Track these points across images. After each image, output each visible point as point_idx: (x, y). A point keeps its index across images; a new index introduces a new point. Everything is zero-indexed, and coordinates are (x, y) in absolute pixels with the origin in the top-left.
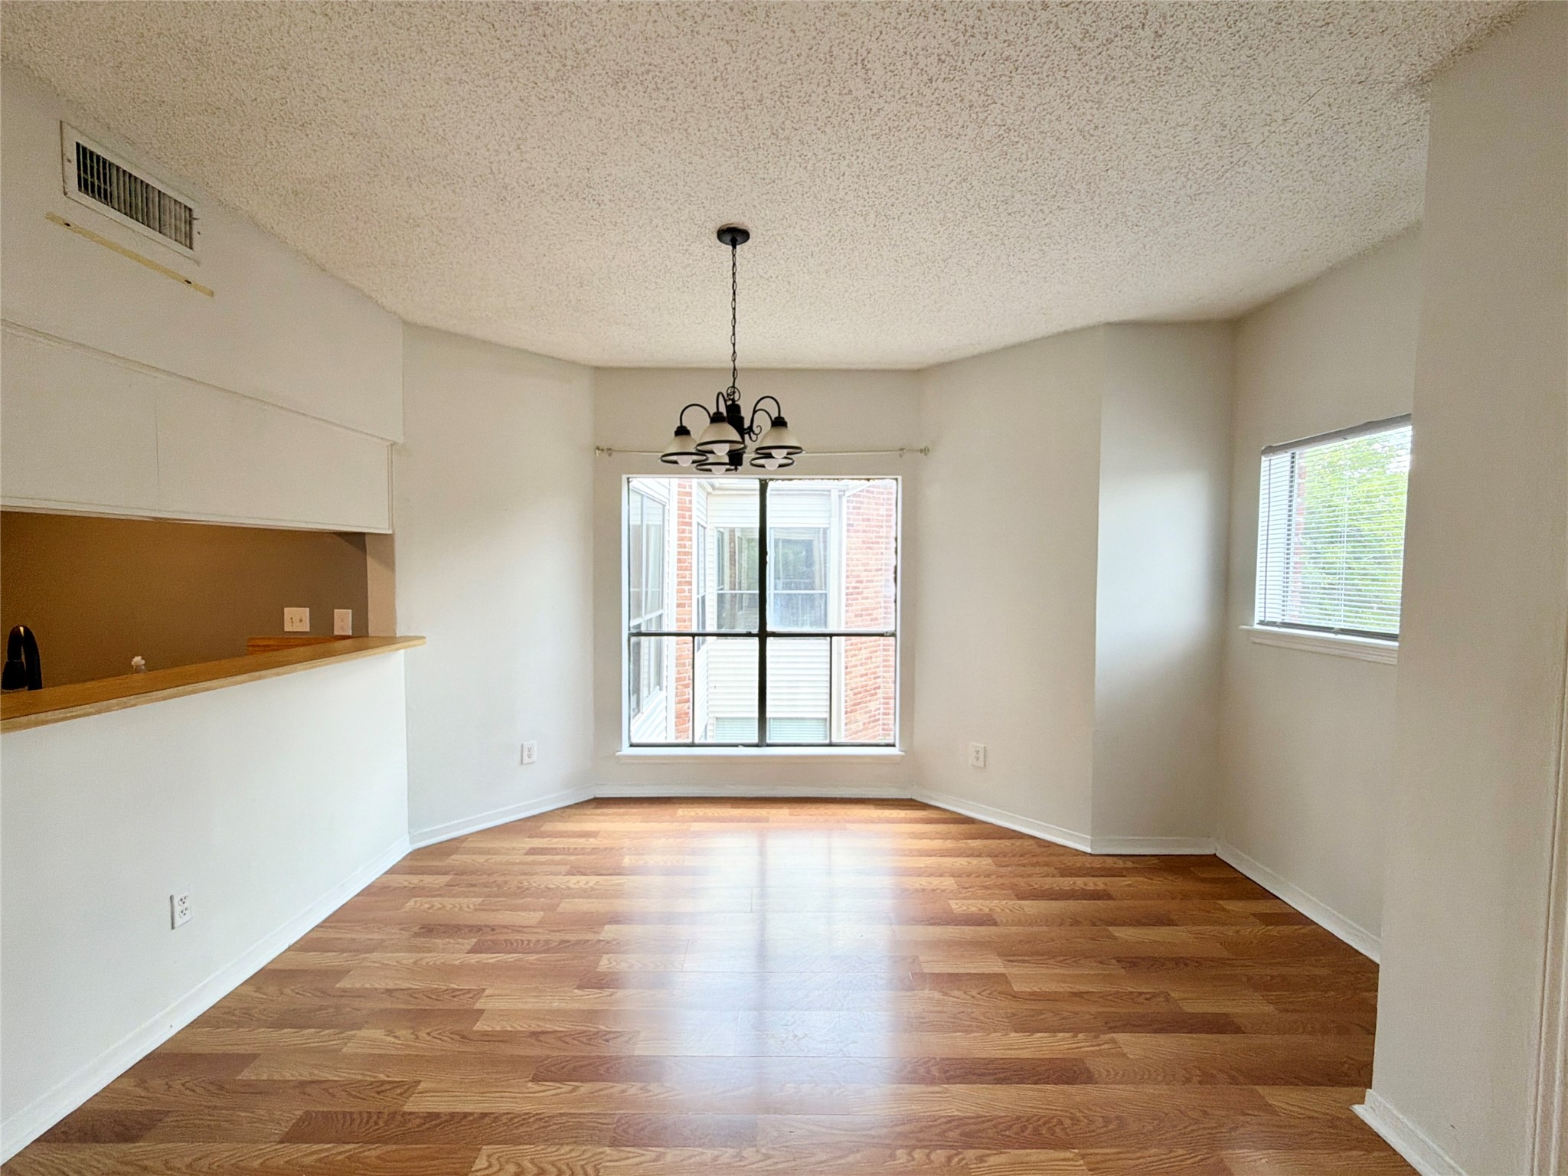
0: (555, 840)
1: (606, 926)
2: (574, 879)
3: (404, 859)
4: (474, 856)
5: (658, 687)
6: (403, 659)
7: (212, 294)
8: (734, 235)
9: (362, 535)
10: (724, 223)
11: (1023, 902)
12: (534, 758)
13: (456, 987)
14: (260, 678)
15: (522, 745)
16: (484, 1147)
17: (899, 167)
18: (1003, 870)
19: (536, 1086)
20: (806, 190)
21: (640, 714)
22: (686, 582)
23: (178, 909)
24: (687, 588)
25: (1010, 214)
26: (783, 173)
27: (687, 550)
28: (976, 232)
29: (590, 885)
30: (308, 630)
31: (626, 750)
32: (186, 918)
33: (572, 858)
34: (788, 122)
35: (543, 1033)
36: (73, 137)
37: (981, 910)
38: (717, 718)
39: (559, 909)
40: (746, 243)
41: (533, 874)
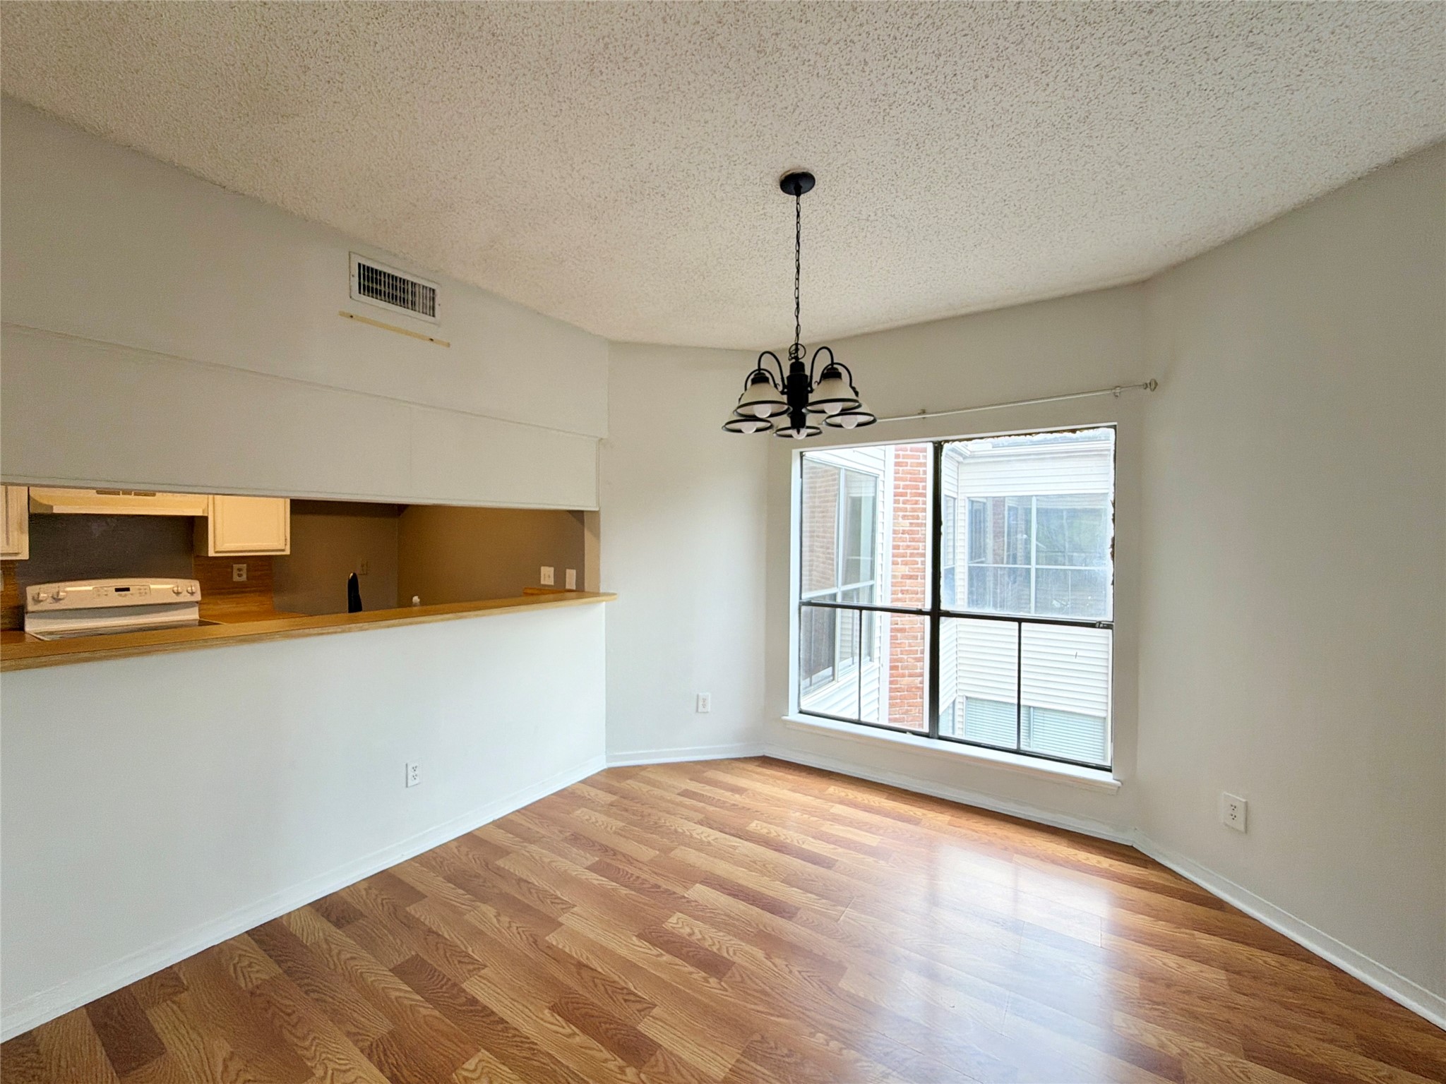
0: (708, 787)
1: (697, 885)
2: (700, 829)
3: (598, 774)
4: (641, 784)
5: (869, 658)
6: (604, 610)
7: (449, 345)
8: (796, 183)
9: (582, 512)
10: (780, 174)
11: (1251, 1065)
12: (709, 708)
13: (559, 895)
14: (461, 618)
15: (698, 696)
16: (483, 1051)
17: (930, 21)
18: (1241, 999)
19: (549, 1015)
20: (837, 101)
21: (834, 682)
22: (918, 554)
23: (411, 773)
24: (919, 560)
25: (1151, 12)
26: (799, 92)
27: (920, 521)
28: (1108, 62)
29: (710, 839)
30: (552, 584)
31: (793, 715)
32: (417, 782)
33: (711, 808)
34: (764, 31)
35: (587, 966)
36: (357, 260)
37: (1163, 1046)
38: (967, 698)
39: (672, 854)
40: (814, 189)
41: (674, 814)
